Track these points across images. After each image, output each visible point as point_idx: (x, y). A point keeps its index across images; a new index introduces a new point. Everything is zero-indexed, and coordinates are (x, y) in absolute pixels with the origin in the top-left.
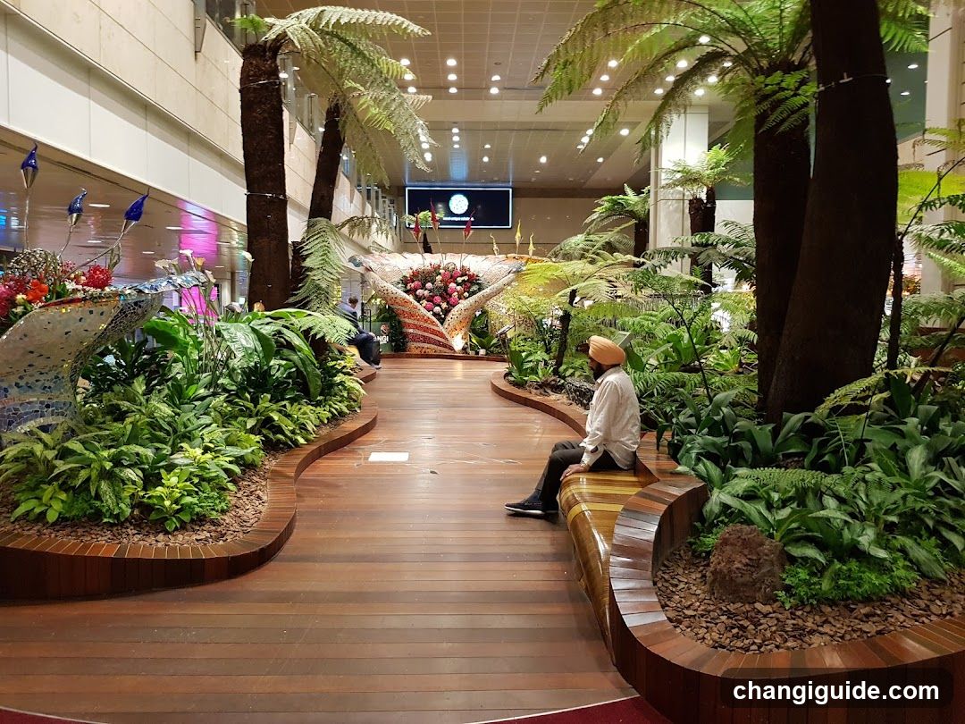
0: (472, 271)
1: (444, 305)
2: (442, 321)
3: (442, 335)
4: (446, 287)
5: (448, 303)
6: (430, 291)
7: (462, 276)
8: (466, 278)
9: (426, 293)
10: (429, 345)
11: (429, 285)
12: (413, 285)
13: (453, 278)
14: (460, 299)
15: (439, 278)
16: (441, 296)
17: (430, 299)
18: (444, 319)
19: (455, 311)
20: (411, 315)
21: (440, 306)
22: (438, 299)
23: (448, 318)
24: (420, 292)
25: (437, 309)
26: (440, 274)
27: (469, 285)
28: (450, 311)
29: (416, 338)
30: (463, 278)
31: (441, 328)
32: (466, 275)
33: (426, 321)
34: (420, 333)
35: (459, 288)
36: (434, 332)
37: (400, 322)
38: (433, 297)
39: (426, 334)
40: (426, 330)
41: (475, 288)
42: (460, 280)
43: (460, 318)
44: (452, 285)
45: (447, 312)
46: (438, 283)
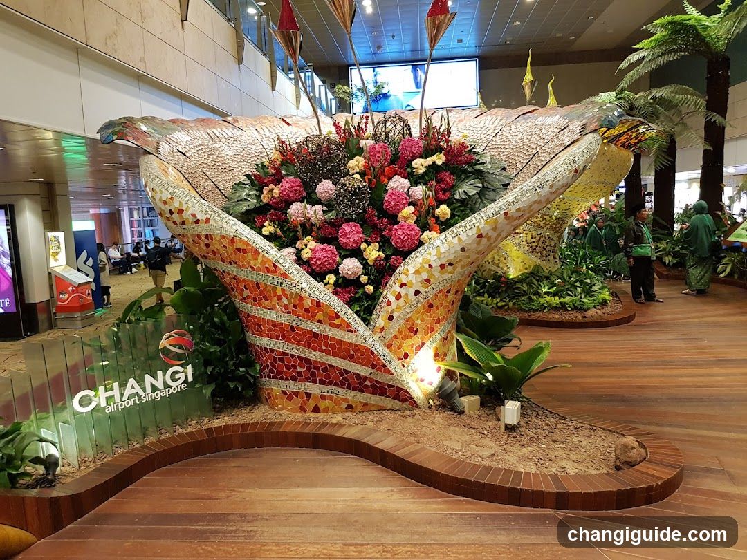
0: (455, 138)
1: (373, 253)
2: (366, 307)
3: (368, 357)
4: (377, 189)
5: (385, 244)
6: (329, 205)
7: (426, 153)
8: (439, 159)
9: (315, 213)
10: (325, 389)
11: (325, 187)
12: (277, 190)
13: (400, 162)
14: (424, 227)
15: (357, 163)
16: (362, 221)
17: (328, 234)
18: (374, 298)
19: (410, 269)
20: (261, 294)
21: (357, 253)
22: (351, 233)
23: (388, 294)
24: (296, 210)
25: (350, 266)
26: (360, 151)
27: (450, 179)
28: (392, 270)
29: (284, 367)
30: (429, 161)
31: (363, 335)
32: (440, 150)
33: (309, 313)
34: (294, 350)
35: (419, 191)
36: (339, 349)
37: (234, 313)
38: (335, 225)
39: (315, 356)
40: (314, 341)
41: (468, 188)
42: (420, 165)
43: (429, 292)
44: (398, 183)
45: (382, 273)
46: (355, 181)
